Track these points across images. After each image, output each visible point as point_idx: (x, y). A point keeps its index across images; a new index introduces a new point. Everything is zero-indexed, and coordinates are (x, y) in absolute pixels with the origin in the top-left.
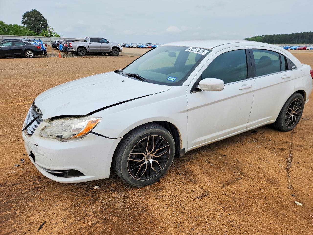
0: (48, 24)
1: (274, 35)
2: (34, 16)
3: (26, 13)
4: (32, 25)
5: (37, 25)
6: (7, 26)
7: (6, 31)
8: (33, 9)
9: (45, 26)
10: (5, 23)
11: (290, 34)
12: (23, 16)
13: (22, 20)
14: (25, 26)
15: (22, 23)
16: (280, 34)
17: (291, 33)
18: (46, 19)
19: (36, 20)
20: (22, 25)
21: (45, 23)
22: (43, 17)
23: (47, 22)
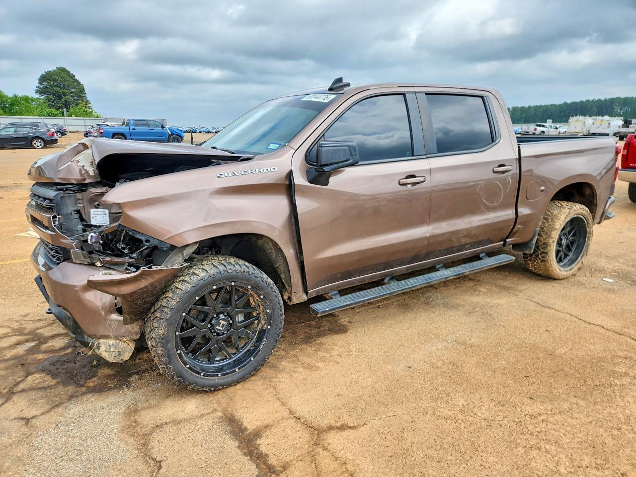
0: (85, 94)
1: (530, 107)
2: (60, 79)
3: (44, 73)
4: (56, 96)
5: (65, 96)
6: (9, 98)
7: (7, 107)
8: (58, 67)
9: (80, 96)
10: (4, 94)
11: (560, 105)
12: (39, 80)
13: (38, 87)
14: (43, 97)
15: (36, 92)
16: (541, 105)
17: (562, 102)
18: (82, 83)
19: (64, 85)
20: (36, 96)
21: (80, 92)
22: (77, 81)
23: (84, 89)
